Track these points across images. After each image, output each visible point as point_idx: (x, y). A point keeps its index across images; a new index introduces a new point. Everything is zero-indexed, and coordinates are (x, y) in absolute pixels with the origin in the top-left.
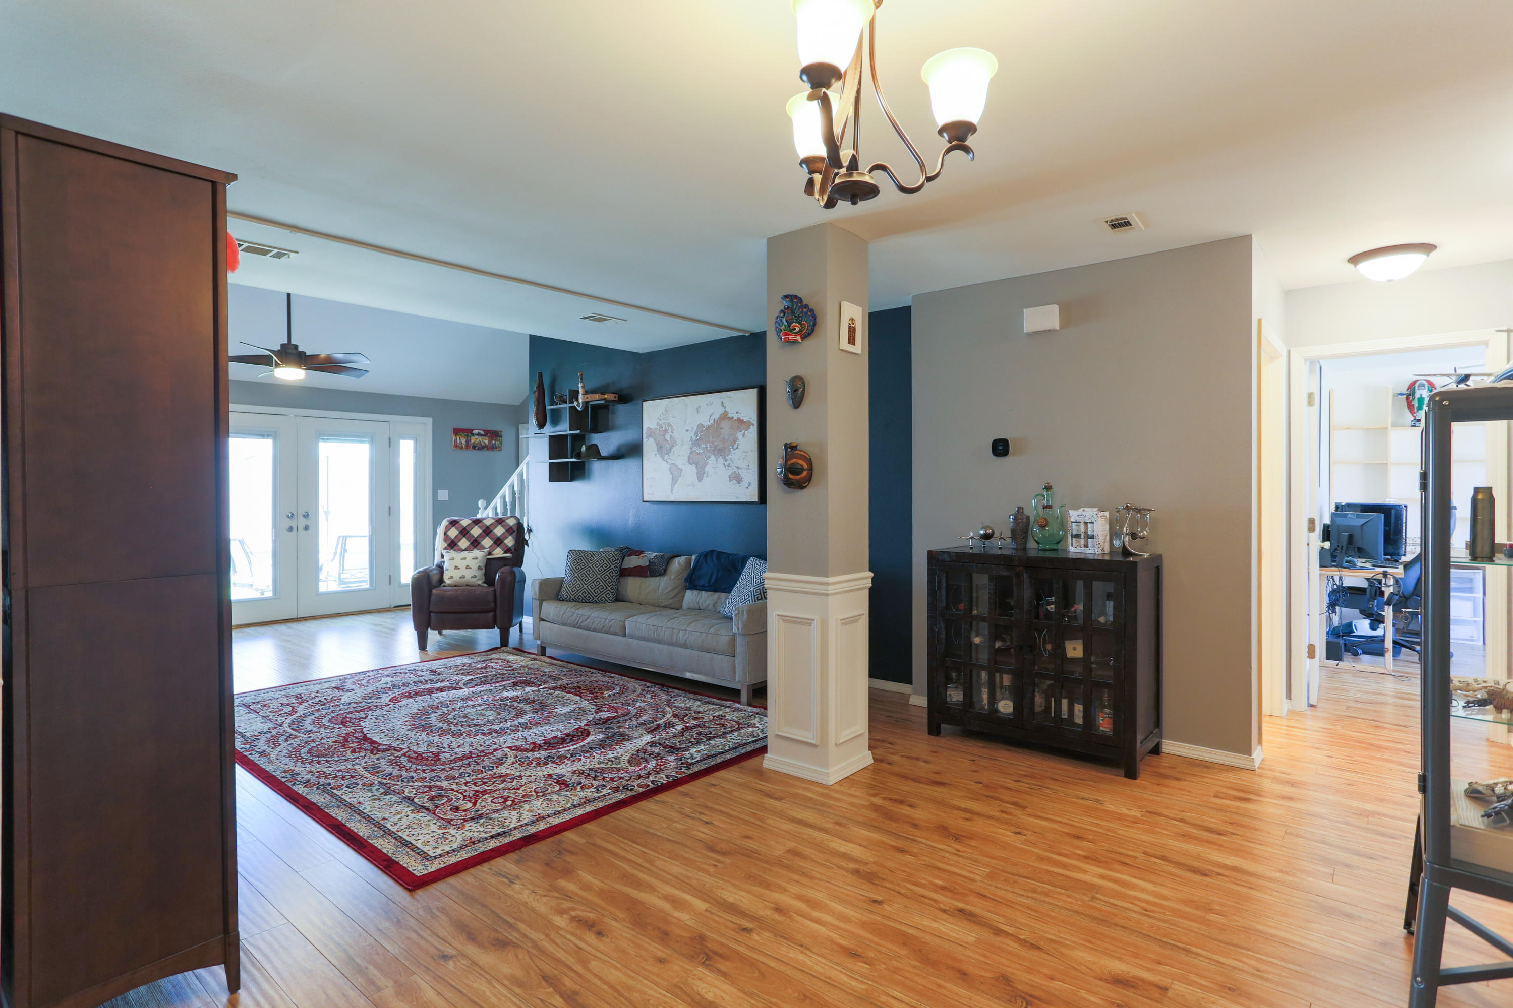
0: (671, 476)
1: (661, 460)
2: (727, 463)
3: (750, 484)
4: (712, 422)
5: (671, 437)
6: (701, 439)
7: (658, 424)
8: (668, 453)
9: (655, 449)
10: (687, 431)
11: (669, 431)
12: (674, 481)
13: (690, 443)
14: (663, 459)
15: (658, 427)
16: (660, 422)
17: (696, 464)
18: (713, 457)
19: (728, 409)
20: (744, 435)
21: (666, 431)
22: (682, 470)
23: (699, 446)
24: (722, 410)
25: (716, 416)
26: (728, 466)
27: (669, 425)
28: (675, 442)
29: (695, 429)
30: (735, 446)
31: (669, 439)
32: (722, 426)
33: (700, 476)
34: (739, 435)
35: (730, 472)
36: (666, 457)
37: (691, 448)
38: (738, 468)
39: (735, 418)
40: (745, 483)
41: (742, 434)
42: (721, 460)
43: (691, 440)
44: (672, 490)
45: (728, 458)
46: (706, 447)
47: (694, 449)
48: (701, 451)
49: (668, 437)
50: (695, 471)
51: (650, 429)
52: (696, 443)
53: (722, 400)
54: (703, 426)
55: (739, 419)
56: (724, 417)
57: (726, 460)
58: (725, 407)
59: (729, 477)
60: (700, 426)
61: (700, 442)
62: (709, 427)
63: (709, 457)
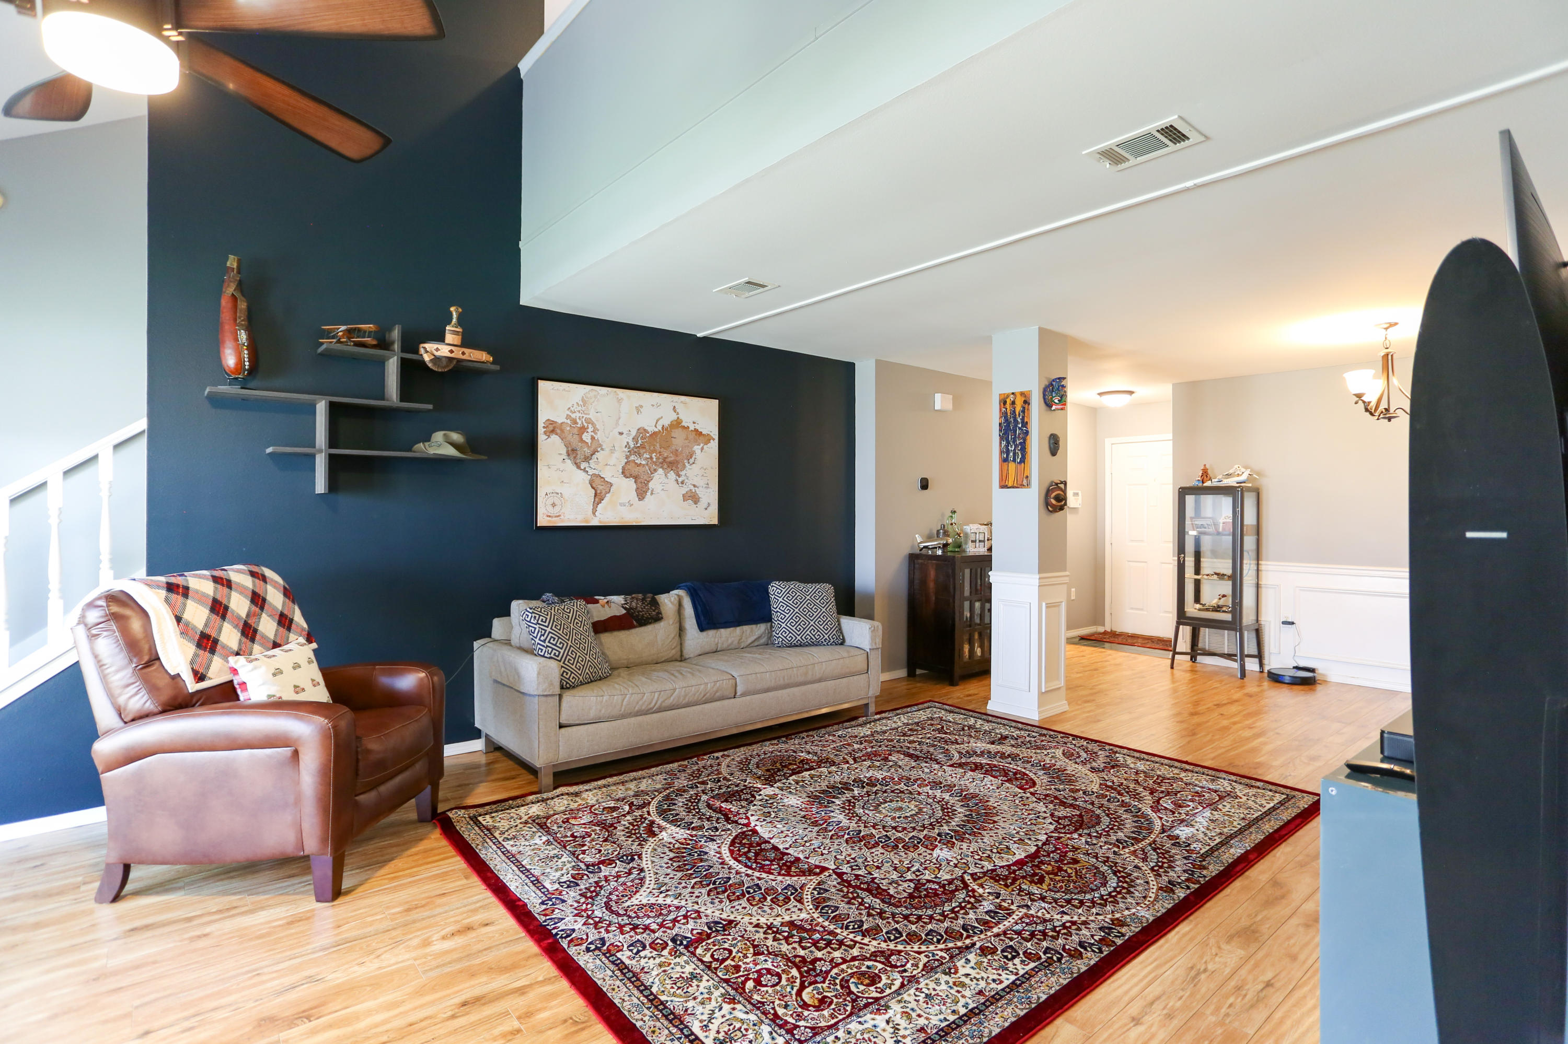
0: (593, 491)
1: (574, 468)
2: (680, 480)
3: (709, 504)
4: (660, 428)
5: (593, 438)
6: (642, 446)
7: (568, 417)
8: (587, 459)
9: (564, 451)
10: (621, 434)
11: (590, 430)
12: (598, 498)
13: (626, 450)
14: (579, 467)
15: (569, 421)
16: (573, 416)
17: (636, 478)
18: (660, 471)
19: (681, 417)
20: (702, 449)
21: (583, 430)
22: (611, 485)
23: (640, 455)
24: (674, 417)
25: (666, 422)
26: (682, 483)
27: (589, 421)
28: (600, 446)
29: (634, 433)
30: (691, 461)
31: (589, 441)
32: (673, 435)
33: (641, 493)
34: (697, 448)
35: (684, 490)
36: (583, 465)
37: (627, 457)
38: (694, 486)
39: (692, 428)
40: (703, 502)
41: (700, 447)
42: (672, 475)
43: (627, 445)
44: (594, 513)
45: (683, 473)
46: (651, 458)
47: (632, 458)
48: (644, 462)
49: (586, 437)
50: (634, 486)
51: (550, 422)
52: (634, 452)
53: (674, 404)
54: (645, 430)
55: (696, 430)
56: (677, 424)
57: (679, 476)
58: (678, 414)
59: (683, 495)
60: (642, 431)
61: (642, 451)
62: (655, 433)
63: (655, 470)
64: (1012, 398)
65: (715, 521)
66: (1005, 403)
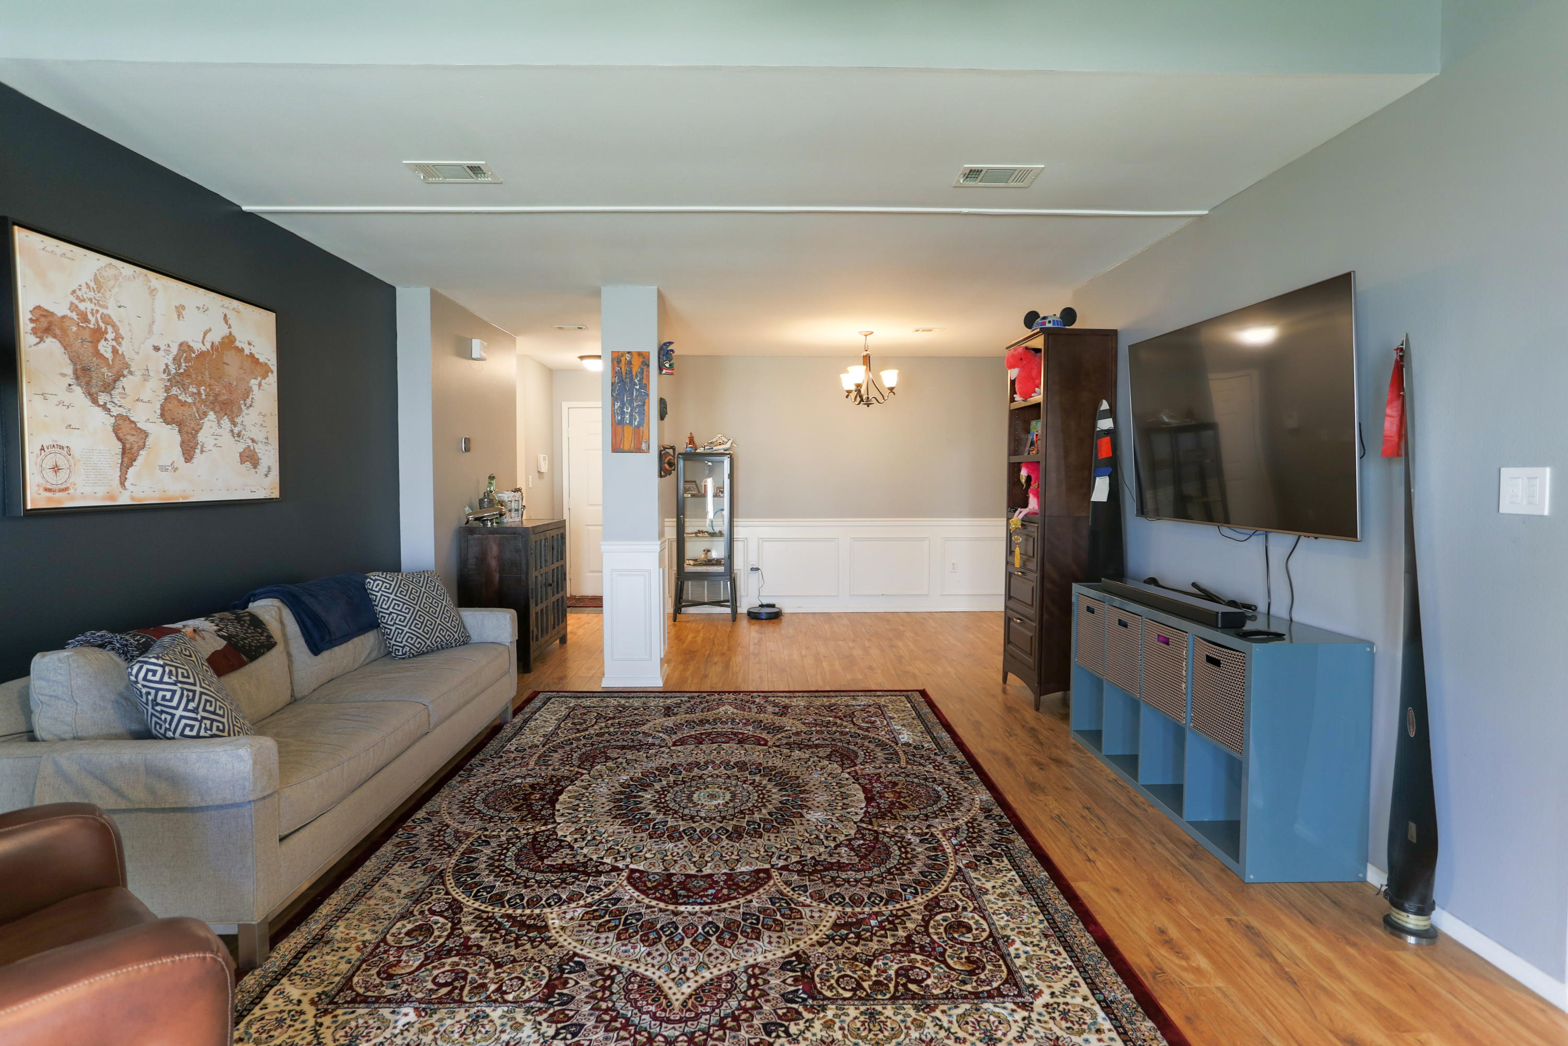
0: (119, 445)
1: (87, 402)
2: (236, 430)
3: (269, 468)
4: (208, 346)
5: (115, 351)
6: (187, 374)
7: (73, 307)
8: (108, 387)
9: (69, 370)
10: (157, 349)
11: (110, 336)
12: (128, 457)
13: (164, 376)
14: (95, 401)
15: (74, 316)
16: (82, 306)
17: (180, 424)
18: (212, 415)
19: (234, 333)
20: (260, 385)
21: (98, 334)
22: (146, 434)
23: (185, 388)
24: (226, 332)
25: (216, 337)
26: (239, 435)
27: (107, 320)
28: (127, 366)
29: (174, 350)
30: (248, 402)
31: (109, 355)
32: (226, 360)
33: (189, 450)
34: (254, 383)
35: (241, 447)
36: (103, 398)
37: (167, 390)
38: (253, 441)
39: (247, 352)
40: (262, 468)
41: (256, 382)
42: (226, 422)
43: (166, 370)
44: (122, 484)
45: (238, 420)
46: (199, 393)
47: (174, 391)
48: (190, 400)
49: (105, 348)
50: (178, 439)
51: (41, 314)
52: (176, 380)
53: (225, 311)
54: (190, 349)
55: (252, 355)
56: (229, 342)
57: (234, 424)
58: (230, 327)
59: (241, 455)
60: (185, 348)
61: (187, 381)
62: (202, 354)
63: (205, 414)
64: (628, 357)
65: (276, 494)
66: (619, 362)
